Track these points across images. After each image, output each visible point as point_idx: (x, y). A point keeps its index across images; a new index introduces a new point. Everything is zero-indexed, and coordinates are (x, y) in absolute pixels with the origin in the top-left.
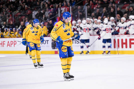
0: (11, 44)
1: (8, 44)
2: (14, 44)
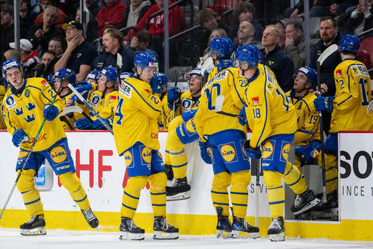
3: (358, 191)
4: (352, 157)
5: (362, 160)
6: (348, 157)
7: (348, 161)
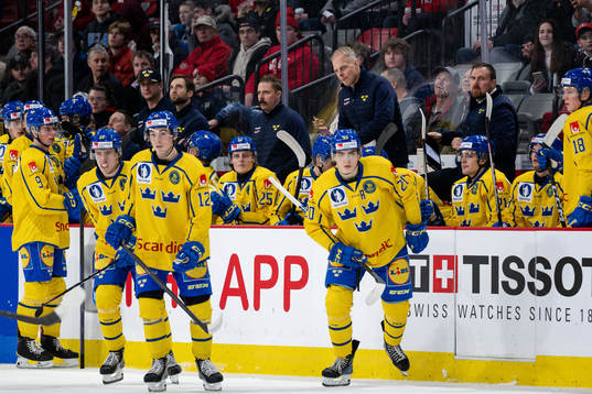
0: (260, 285)
1: (234, 284)
2: (290, 286)
3: (562, 314)
4: (553, 266)
5: (568, 270)
6: (547, 266)
7: (547, 272)
